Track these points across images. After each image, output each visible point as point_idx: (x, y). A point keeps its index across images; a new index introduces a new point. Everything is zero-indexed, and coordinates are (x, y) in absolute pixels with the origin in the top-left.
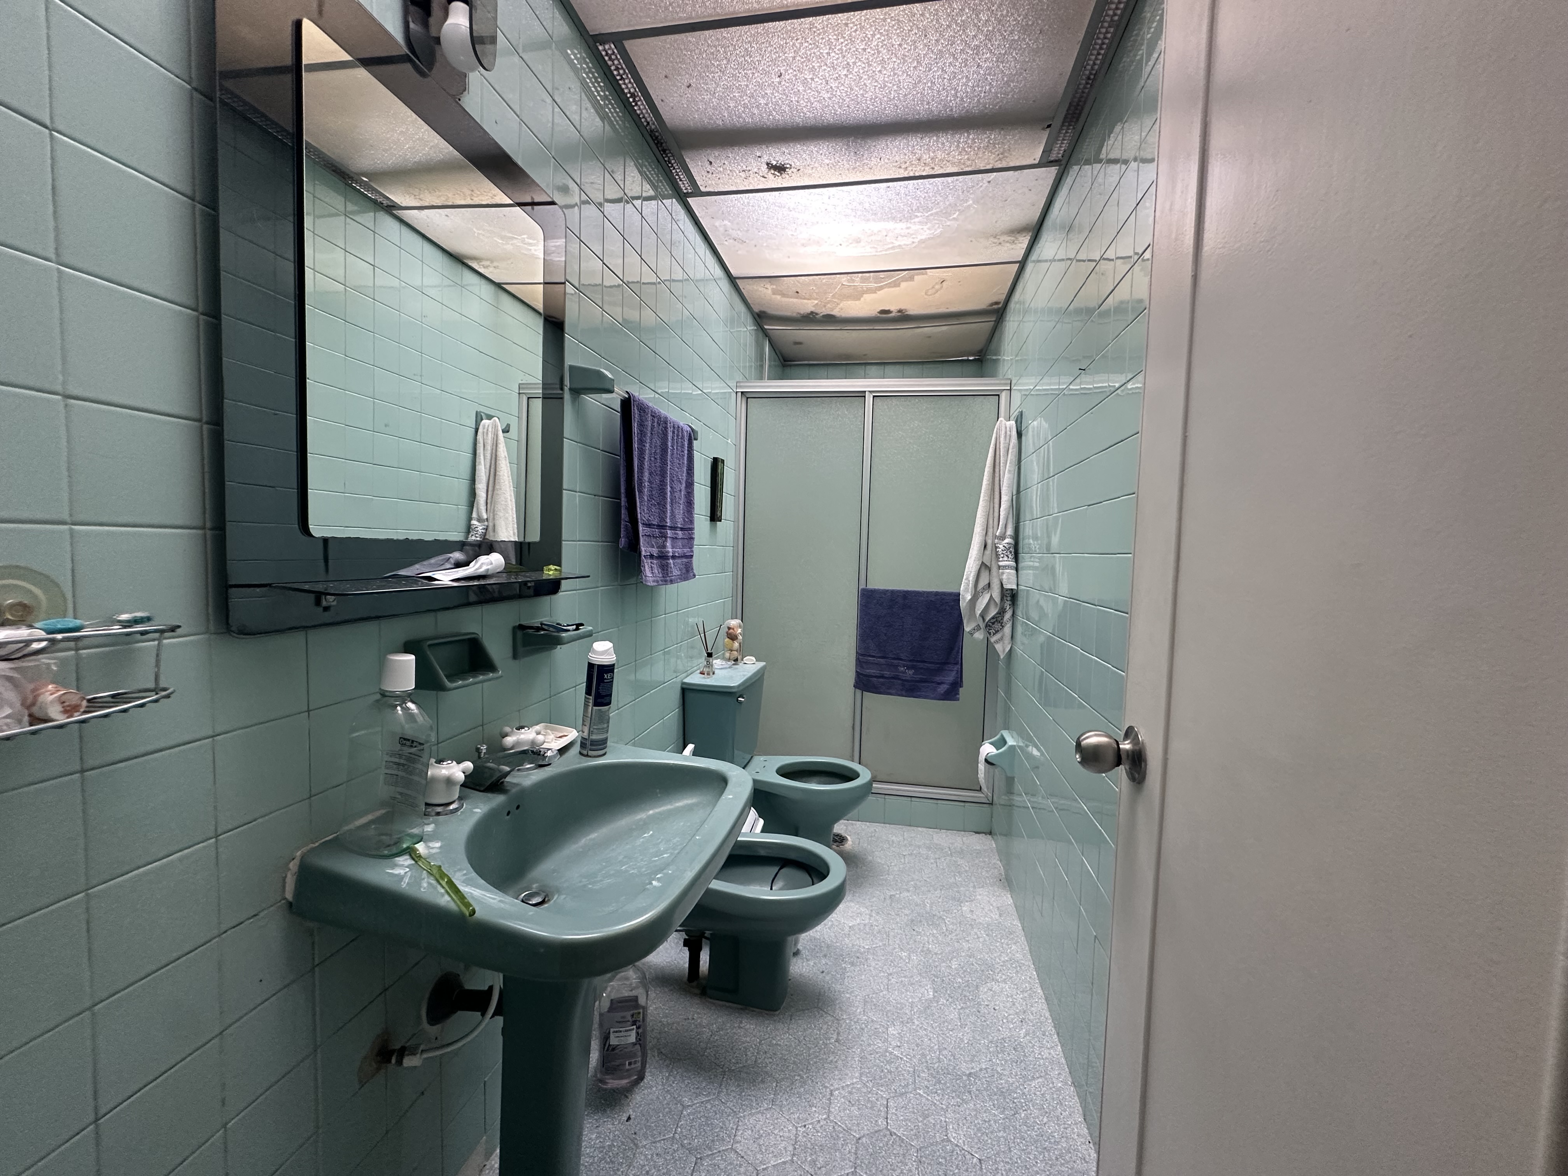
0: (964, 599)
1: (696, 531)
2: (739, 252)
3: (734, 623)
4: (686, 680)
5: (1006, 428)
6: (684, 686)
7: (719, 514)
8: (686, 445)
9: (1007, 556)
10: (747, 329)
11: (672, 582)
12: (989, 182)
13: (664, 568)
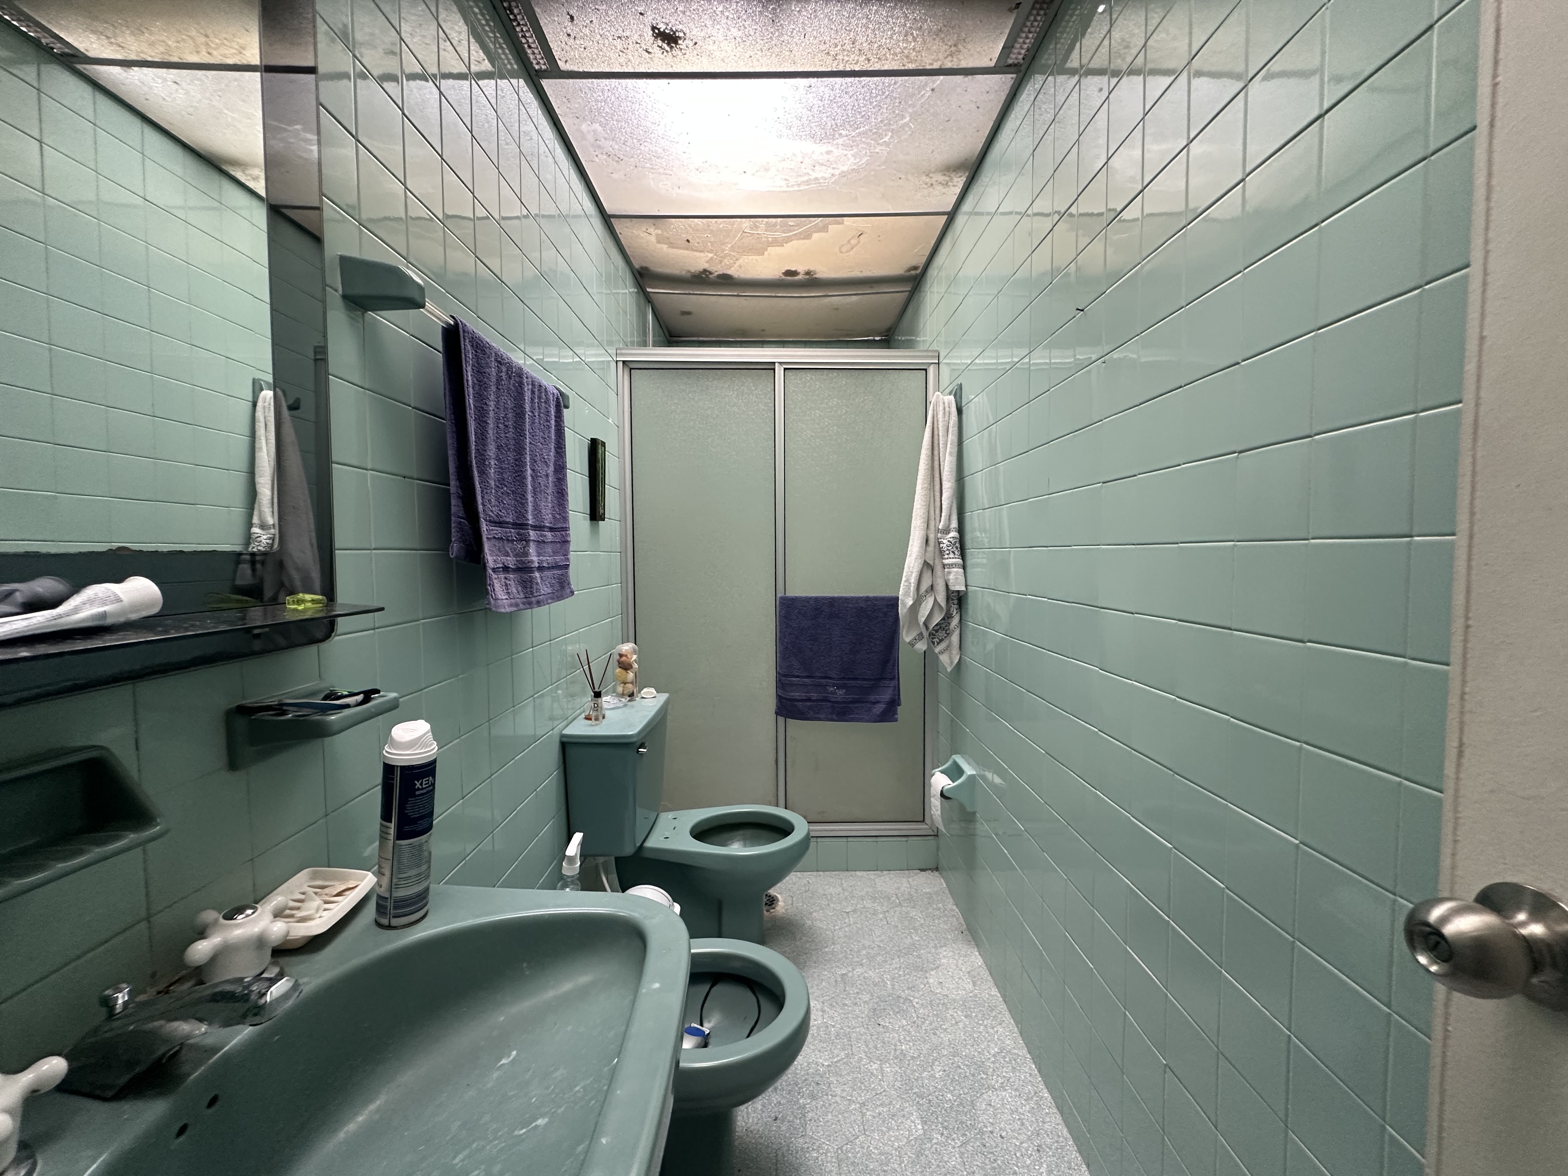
0: (904, 604)
1: (572, 532)
2: (615, 176)
3: (627, 647)
4: (568, 731)
5: (944, 403)
6: (564, 740)
7: (601, 511)
8: (553, 413)
9: (953, 552)
10: (627, 291)
11: (539, 604)
12: (933, 90)
13: (527, 585)
